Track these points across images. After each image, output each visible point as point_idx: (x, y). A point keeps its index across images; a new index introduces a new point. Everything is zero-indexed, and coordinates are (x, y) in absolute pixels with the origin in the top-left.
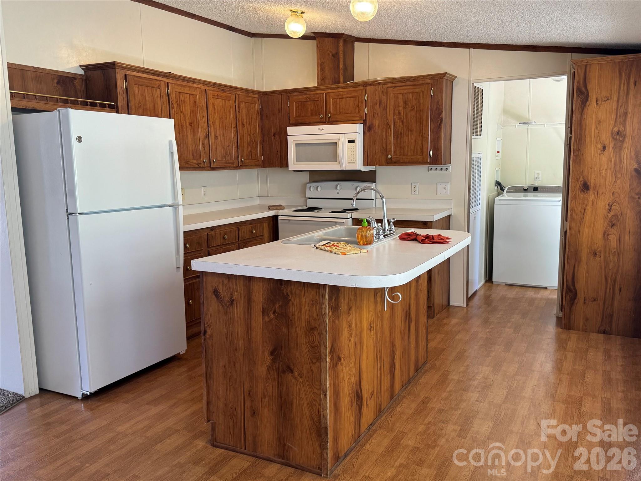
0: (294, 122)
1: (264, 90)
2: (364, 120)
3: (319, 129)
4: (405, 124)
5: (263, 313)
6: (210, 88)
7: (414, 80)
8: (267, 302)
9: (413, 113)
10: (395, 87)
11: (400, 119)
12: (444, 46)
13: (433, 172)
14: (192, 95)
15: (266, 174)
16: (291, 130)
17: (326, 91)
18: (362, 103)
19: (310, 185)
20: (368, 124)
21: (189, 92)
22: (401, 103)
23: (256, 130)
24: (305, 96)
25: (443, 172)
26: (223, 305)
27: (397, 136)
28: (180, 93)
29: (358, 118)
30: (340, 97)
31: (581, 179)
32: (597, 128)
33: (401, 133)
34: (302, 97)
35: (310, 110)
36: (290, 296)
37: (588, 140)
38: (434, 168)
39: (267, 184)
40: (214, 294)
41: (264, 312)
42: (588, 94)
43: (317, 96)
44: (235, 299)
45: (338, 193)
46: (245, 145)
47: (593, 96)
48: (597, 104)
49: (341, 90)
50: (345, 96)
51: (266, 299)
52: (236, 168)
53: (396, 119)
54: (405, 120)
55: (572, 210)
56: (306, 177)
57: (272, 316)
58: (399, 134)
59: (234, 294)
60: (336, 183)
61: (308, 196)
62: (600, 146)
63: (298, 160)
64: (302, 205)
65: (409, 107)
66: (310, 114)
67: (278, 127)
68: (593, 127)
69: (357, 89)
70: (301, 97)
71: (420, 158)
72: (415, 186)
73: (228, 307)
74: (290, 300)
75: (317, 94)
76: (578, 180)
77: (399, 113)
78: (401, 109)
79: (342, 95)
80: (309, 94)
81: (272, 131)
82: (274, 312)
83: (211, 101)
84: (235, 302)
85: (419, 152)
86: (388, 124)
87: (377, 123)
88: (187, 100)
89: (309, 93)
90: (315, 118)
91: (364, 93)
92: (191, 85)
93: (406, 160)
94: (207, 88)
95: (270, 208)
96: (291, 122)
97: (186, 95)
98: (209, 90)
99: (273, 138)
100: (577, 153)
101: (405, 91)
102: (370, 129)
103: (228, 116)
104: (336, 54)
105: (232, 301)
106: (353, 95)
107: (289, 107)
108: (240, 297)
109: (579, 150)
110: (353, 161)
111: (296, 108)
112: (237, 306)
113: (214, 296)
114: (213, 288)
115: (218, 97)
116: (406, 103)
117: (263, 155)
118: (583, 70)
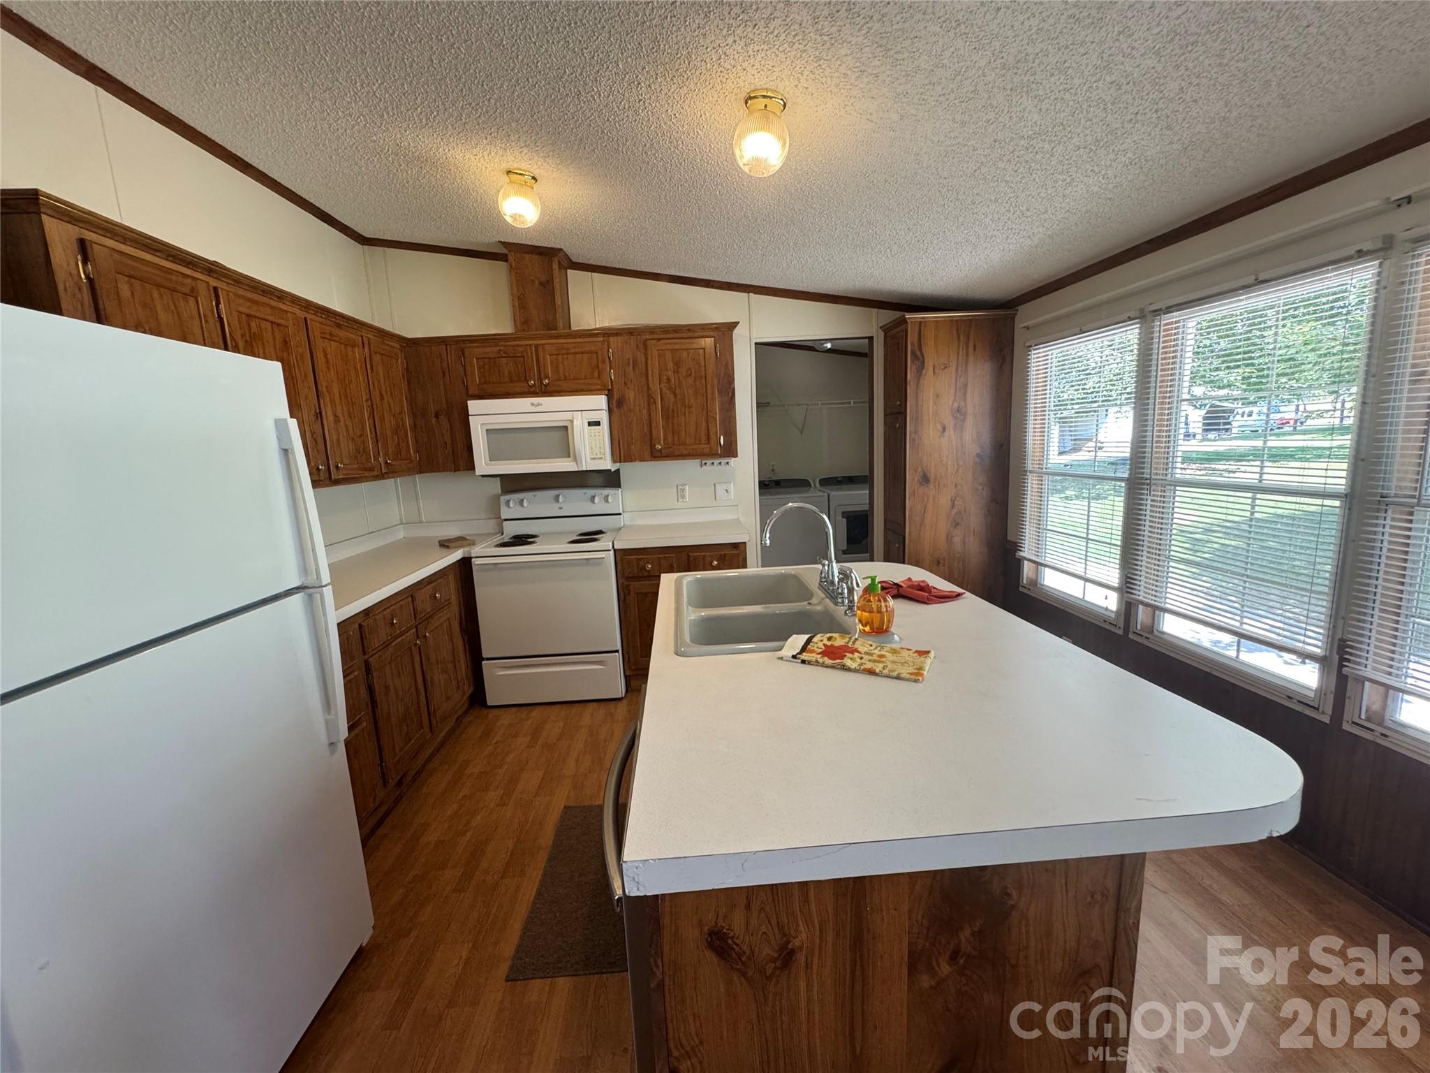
0: (476, 393)
1: (410, 336)
2: (609, 390)
3: (532, 404)
4: (679, 397)
5: (912, 967)
6: (314, 317)
7: (689, 330)
8: (928, 929)
9: (690, 380)
10: (659, 339)
11: (670, 388)
12: (712, 287)
13: (708, 468)
14: (279, 325)
15: (415, 487)
16: (474, 406)
17: (535, 342)
18: (603, 362)
19: (507, 497)
20: (616, 396)
21: (271, 318)
22: (670, 365)
23: (402, 407)
24: (497, 349)
25: (723, 467)
26: (750, 973)
27: (667, 414)
28: (248, 316)
29: (599, 387)
30: (564, 351)
31: (920, 470)
32: (935, 404)
33: (673, 411)
34: (491, 351)
35: (506, 373)
36: (1014, 894)
37: (925, 418)
38: (709, 462)
39: (417, 499)
40: (711, 946)
41: (916, 961)
42: (924, 362)
43: (521, 349)
44: (800, 948)
45: (560, 508)
46: (389, 433)
47: (929, 363)
48: (934, 373)
49: (564, 341)
50: (573, 351)
51: (925, 922)
52: (377, 478)
53: (664, 389)
54: (678, 391)
55: (910, 510)
56: (496, 486)
57: (945, 969)
58: (671, 411)
59: (796, 930)
60: (555, 492)
61: (503, 517)
62: (939, 427)
63: (494, 456)
64: (492, 531)
65: (683, 371)
66: (507, 380)
67: (444, 401)
68: (931, 402)
69: (595, 339)
70: (488, 350)
71: (706, 448)
72: (683, 490)
73: (769, 978)
74: (1013, 907)
75: (518, 346)
76: (916, 471)
77: (669, 380)
78: (670, 373)
79: (568, 349)
80: (505, 346)
81: (432, 408)
82: (954, 957)
83: (319, 343)
84: (801, 958)
85: (704, 439)
86: (649, 396)
87: (631, 395)
88: (268, 336)
89: (502, 343)
90: (519, 387)
91: (606, 347)
92: (272, 303)
93: (685, 452)
94: (309, 316)
95: (445, 544)
96: (470, 393)
97: (264, 324)
98: (311, 320)
99: (434, 420)
100: (913, 436)
101: (677, 347)
102: (620, 403)
103: (354, 379)
104: (548, 282)
105: (787, 956)
106: (587, 349)
107: (464, 367)
108: (821, 938)
109: (916, 432)
110: (599, 456)
111: (479, 368)
112: (808, 966)
113: (710, 955)
114: (706, 928)
115: (331, 337)
116: (677, 364)
117: (417, 451)
118: (917, 329)
